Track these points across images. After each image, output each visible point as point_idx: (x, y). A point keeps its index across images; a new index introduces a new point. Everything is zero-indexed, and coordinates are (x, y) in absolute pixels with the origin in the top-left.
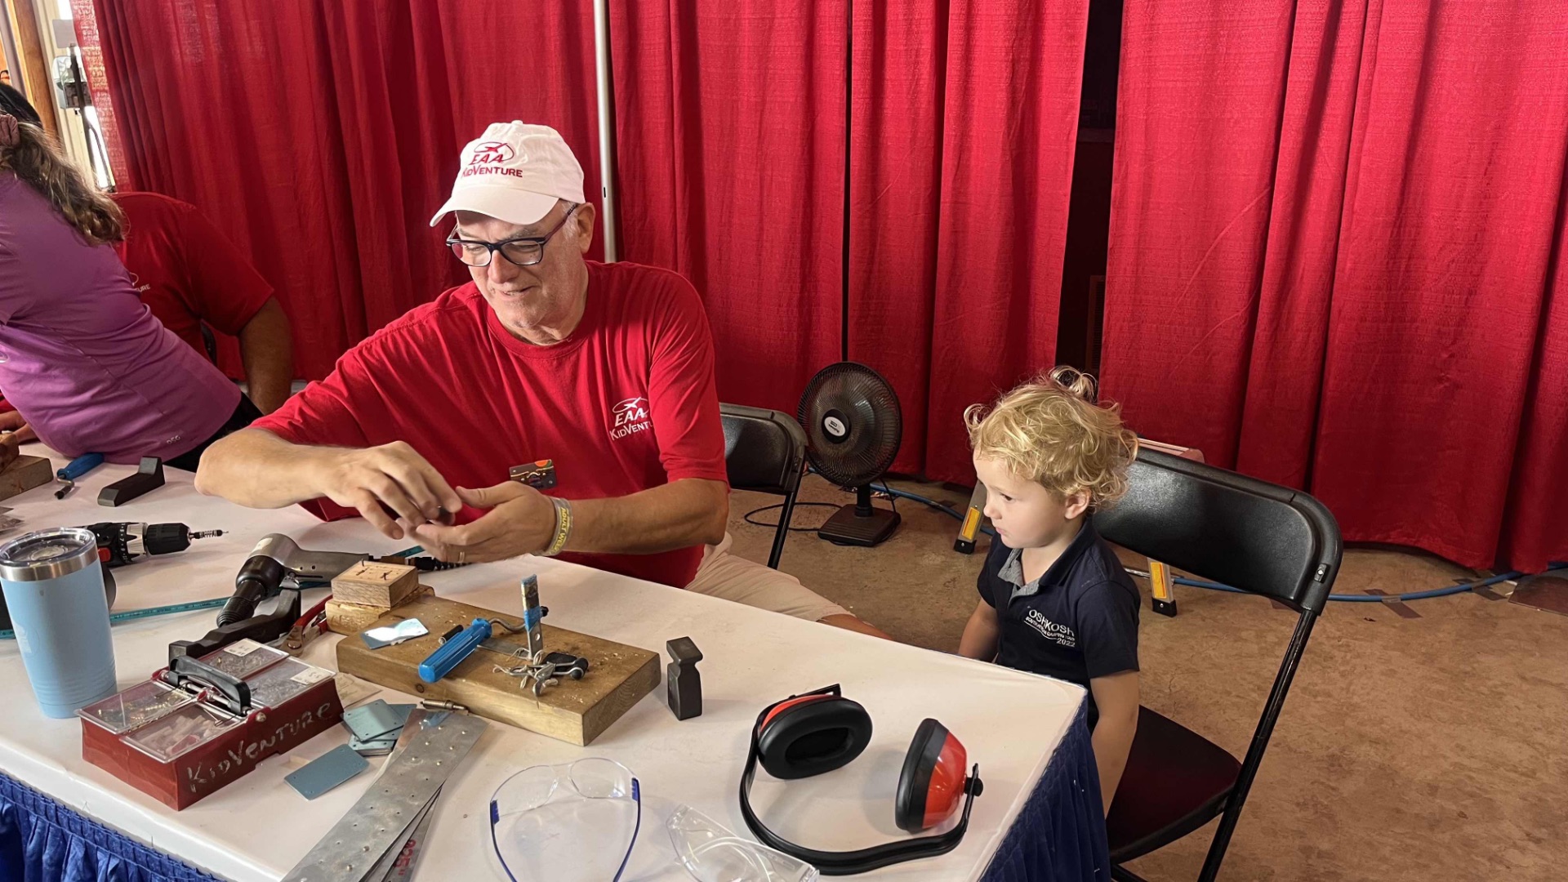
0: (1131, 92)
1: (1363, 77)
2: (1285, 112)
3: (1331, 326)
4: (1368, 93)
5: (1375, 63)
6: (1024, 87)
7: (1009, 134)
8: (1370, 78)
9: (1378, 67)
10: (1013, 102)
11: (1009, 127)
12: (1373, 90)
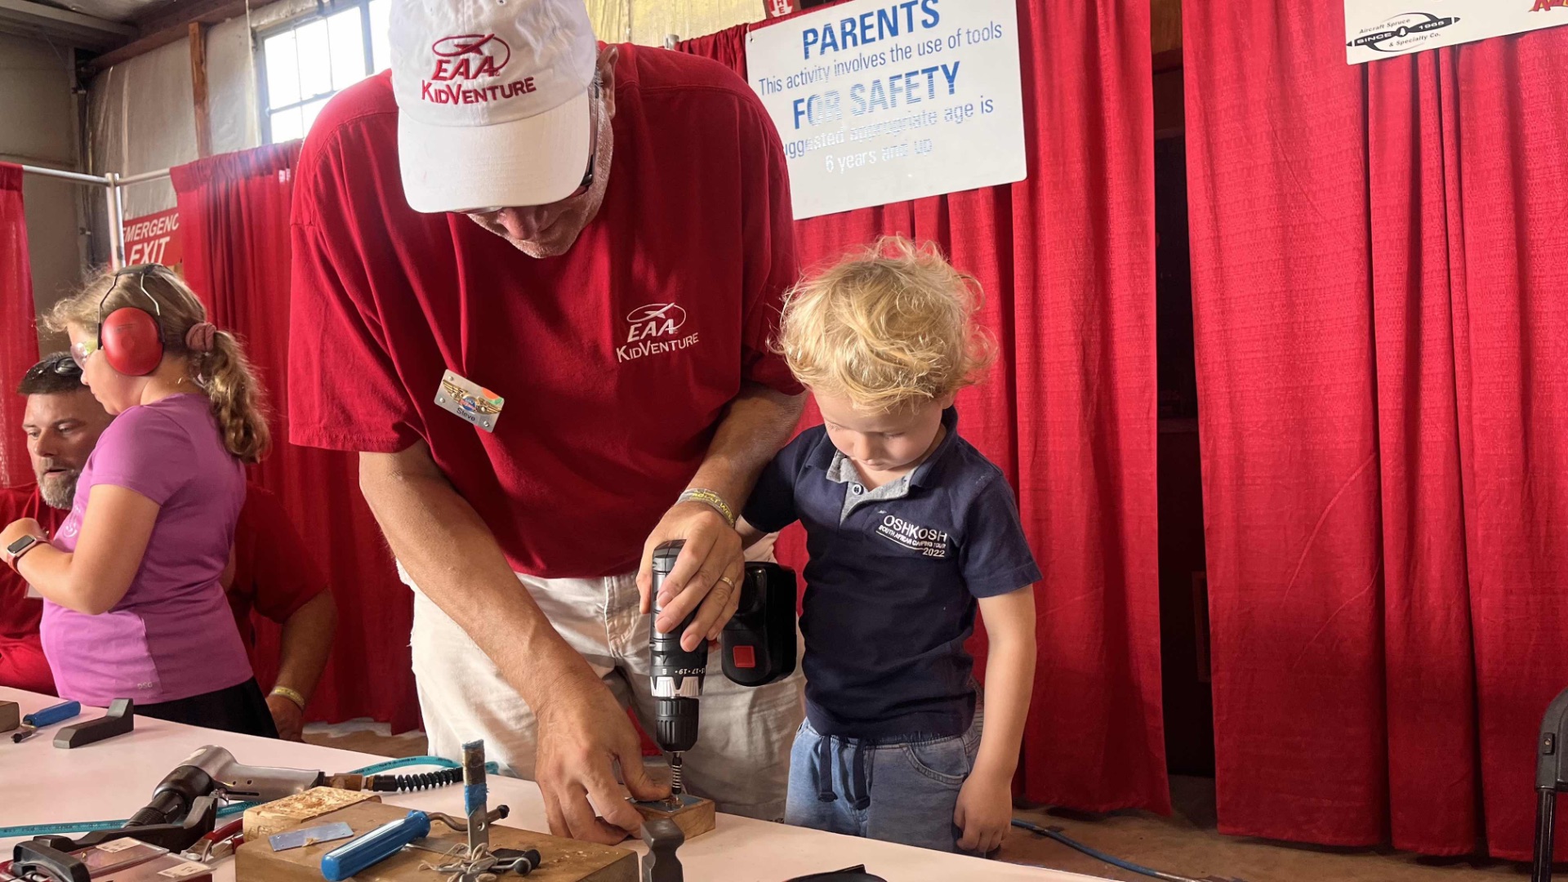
0: (1210, 366)
1: (1458, 333)
2: (1378, 374)
3: (1472, 601)
4: (1467, 350)
5: (1468, 319)
6: (1097, 370)
7: (1085, 416)
8: (1465, 334)
9: (1472, 325)
10: (1087, 386)
11: (1085, 409)
12: (1472, 345)
